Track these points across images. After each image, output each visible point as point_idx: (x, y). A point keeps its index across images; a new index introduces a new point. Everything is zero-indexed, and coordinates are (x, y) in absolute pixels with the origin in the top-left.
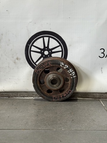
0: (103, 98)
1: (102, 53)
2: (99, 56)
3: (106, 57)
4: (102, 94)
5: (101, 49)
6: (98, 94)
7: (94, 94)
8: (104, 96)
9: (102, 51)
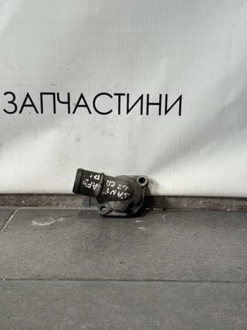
0: (25, 206)
1: (9, 102)
2: (5, 110)
3: (20, 112)
4: (23, 197)
5: (5, 94)
6: (14, 197)
7: (4, 197)
8: (27, 200)
9: (10, 97)
